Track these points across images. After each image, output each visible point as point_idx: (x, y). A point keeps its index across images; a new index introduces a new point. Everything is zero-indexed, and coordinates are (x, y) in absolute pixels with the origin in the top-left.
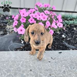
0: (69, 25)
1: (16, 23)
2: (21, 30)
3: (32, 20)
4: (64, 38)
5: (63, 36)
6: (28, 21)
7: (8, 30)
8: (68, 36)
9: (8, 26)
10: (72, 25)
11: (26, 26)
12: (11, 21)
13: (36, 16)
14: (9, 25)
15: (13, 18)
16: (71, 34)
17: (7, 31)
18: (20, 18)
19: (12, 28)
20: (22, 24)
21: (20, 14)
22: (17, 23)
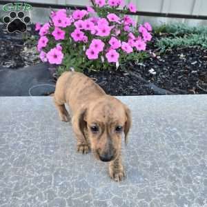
0: (172, 48)
1: (44, 42)
2: (56, 56)
3: (78, 35)
4: (152, 75)
5: (152, 71)
6: (70, 36)
7: (26, 58)
8: (163, 71)
9: (25, 48)
10: (178, 49)
11: (67, 49)
12: (33, 37)
13: (88, 26)
14: (28, 47)
15: (39, 31)
16: (171, 67)
17: (25, 60)
18: (53, 30)
19: (35, 54)
20: (58, 45)
21: (52, 20)
22: (46, 42)
